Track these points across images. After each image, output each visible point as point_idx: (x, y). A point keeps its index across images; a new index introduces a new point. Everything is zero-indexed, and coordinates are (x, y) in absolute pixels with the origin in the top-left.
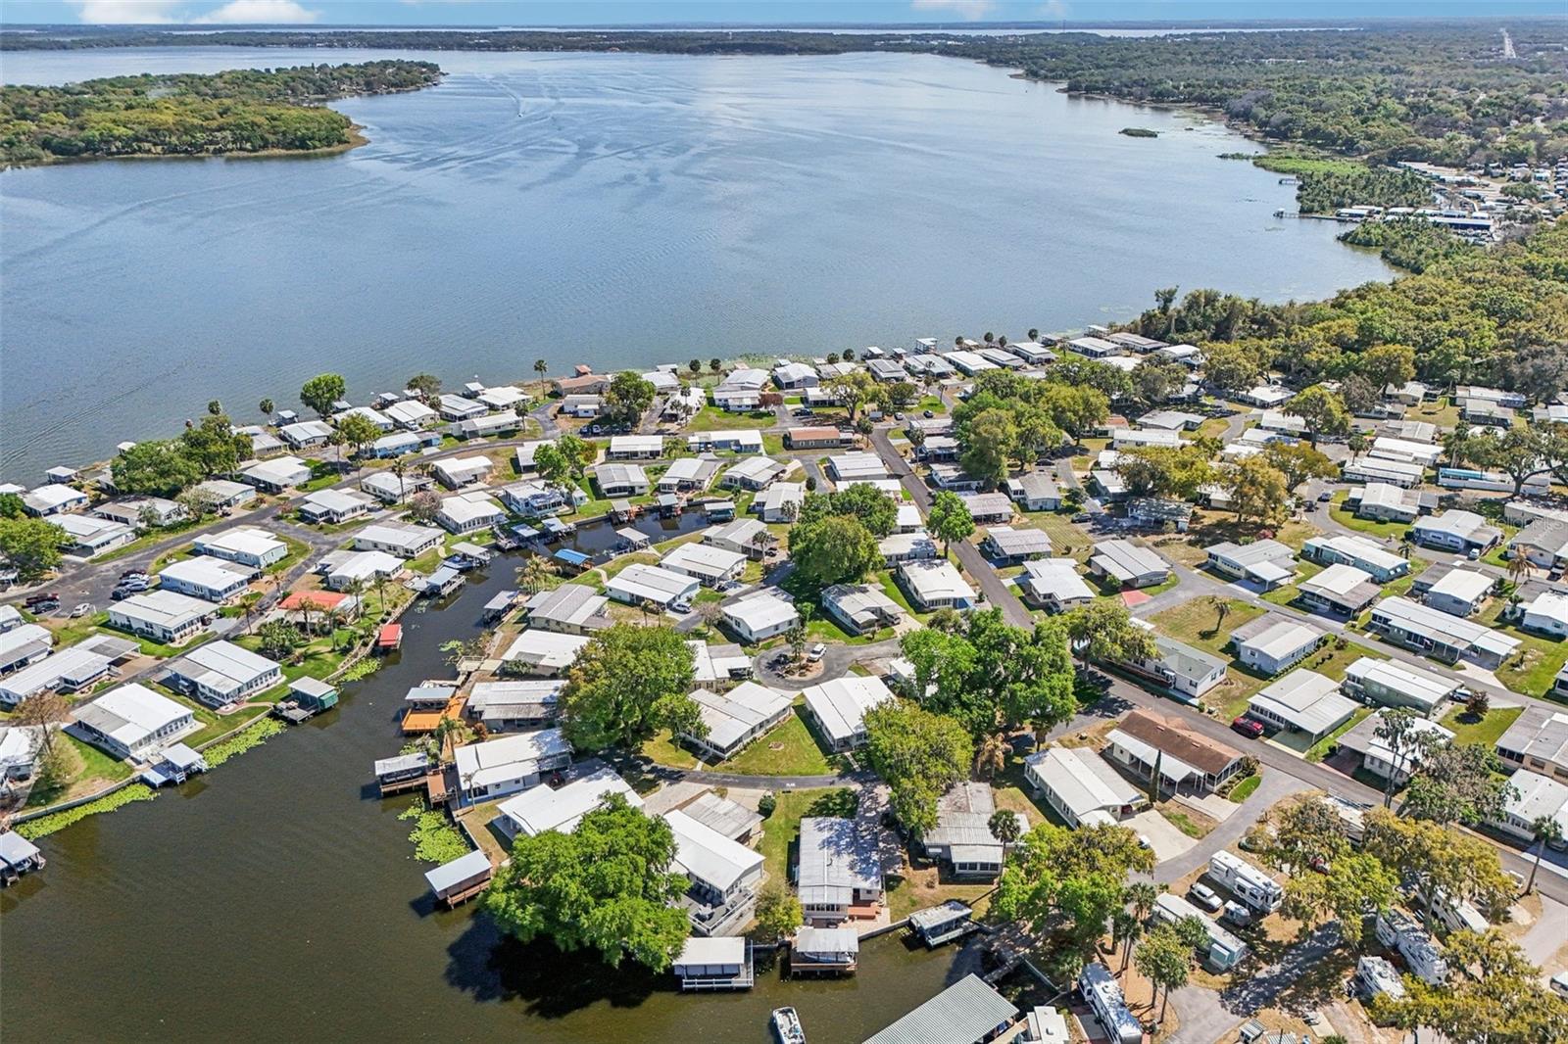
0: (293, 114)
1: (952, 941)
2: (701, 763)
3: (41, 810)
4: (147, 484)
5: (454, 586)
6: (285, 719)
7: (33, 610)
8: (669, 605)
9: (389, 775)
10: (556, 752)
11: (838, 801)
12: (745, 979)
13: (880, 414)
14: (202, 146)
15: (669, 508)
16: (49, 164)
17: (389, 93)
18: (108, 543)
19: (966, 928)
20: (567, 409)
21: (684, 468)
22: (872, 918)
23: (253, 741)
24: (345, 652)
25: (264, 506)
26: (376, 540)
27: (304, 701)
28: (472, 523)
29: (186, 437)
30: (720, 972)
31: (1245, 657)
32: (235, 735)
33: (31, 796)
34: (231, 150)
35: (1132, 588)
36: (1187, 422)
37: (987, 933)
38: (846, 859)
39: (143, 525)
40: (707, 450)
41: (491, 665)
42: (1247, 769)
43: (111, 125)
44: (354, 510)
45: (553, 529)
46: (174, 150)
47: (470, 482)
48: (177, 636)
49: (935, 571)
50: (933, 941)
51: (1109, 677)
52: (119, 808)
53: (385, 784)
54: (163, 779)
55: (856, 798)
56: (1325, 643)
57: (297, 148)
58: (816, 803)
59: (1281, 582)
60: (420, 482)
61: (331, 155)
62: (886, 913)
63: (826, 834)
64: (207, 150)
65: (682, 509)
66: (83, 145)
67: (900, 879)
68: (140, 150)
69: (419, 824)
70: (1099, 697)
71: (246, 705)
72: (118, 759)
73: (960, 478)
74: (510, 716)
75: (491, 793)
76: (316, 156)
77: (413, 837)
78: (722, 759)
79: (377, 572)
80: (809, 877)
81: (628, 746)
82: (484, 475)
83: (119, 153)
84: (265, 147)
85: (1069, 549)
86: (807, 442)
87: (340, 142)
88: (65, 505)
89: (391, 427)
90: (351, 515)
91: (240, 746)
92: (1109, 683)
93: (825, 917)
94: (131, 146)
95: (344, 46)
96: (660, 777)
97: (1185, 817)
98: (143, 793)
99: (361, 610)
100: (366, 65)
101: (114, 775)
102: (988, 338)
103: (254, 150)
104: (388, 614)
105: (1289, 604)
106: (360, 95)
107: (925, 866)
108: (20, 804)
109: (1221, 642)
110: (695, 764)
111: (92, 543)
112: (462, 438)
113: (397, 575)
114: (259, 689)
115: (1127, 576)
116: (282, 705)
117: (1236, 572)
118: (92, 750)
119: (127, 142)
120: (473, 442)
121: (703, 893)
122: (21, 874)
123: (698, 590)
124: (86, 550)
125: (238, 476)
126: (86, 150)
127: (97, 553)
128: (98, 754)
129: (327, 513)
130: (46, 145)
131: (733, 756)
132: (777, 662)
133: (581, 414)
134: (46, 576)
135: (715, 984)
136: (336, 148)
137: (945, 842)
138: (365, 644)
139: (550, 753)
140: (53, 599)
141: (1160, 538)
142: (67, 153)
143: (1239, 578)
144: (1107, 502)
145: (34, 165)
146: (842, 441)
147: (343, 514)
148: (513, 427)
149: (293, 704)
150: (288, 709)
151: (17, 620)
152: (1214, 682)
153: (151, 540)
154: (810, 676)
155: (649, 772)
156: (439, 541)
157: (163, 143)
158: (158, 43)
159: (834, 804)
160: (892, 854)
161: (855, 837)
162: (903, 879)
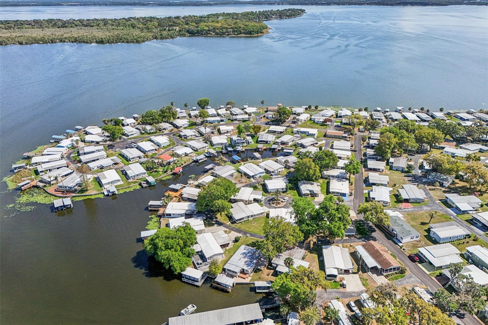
0: (252, 24)
1: (264, 293)
2: (230, 222)
3: (80, 194)
4: (148, 121)
5: (202, 160)
6: (141, 186)
7: (108, 148)
8: (253, 176)
9: (152, 205)
10: (192, 209)
12: (199, 284)
13: (364, 130)
14: (224, 33)
15: (274, 149)
16: (187, 36)
17: (286, 18)
18: (133, 134)
19: (270, 290)
20: (266, 116)
21: (286, 138)
22: (244, 278)
23: (132, 189)
24: (165, 172)
25: (173, 131)
26: (191, 144)
27: (147, 182)
28: (218, 144)
29: (161, 111)
30: (193, 279)
31: (431, 234)
32: (129, 187)
33: (80, 191)
34: (231, 34)
35: (408, 202)
36: (481, 149)
37: (276, 294)
38: (246, 259)
39: (143, 132)
40: (298, 134)
41: (196, 183)
42: (402, 272)
43: (204, 26)
44: (192, 136)
45: (237, 149)
46: (218, 34)
47: (225, 133)
48: (132, 160)
49: (341, 183)
50: (258, 291)
51: (376, 229)
52: (95, 198)
53: (150, 207)
54: (107, 194)
56: (470, 237)
57: (249, 34)
59: (469, 212)
60: (213, 131)
61: (258, 37)
62: (250, 278)
63: (245, 251)
64: (225, 34)
65: (279, 150)
66: (196, 31)
67: (260, 270)
68: (209, 34)
69: (152, 220)
70: (367, 235)
71: (135, 180)
72: (101, 187)
73: (374, 155)
74: (189, 197)
75: (172, 216)
76: (253, 37)
77: (148, 223)
78: (236, 223)
79: (186, 153)
80: (232, 261)
81: (214, 213)
82: (230, 131)
83: (204, 34)
84: (240, 34)
85: (395, 185)
86: (331, 135)
87: (261, 33)
88: (131, 124)
89: (216, 115)
90: (191, 137)
91: (128, 190)
92: (375, 231)
93: (231, 274)
94: (207, 32)
95: (283, 4)
96: (216, 223)
97: (367, 280)
98: (101, 196)
99: (176, 162)
100: (284, 10)
101: (98, 190)
102: (422, 109)
103: (237, 35)
104: (182, 164)
105: (466, 221)
106: (277, 19)
107: (270, 269)
108: (76, 192)
109: (426, 227)
110: (228, 222)
111: (129, 134)
112: (232, 121)
113: (191, 155)
114: (140, 177)
115: (407, 198)
116: (143, 182)
117: (452, 205)
118: (97, 183)
119: (207, 31)
120: (235, 122)
121: (202, 257)
122: (67, 208)
123: (265, 174)
124: (128, 136)
125: (171, 123)
126: (196, 33)
127: (130, 137)
128: (98, 185)
129: (185, 135)
130: (188, 31)
131: (239, 223)
132: (272, 200)
133: (269, 118)
134: (116, 140)
135: (190, 282)
136: (259, 34)
137: (278, 263)
138: (171, 171)
139: (191, 209)
140: (114, 146)
141: (433, 187)
142: (192, 34)
143: (453, 207)
144: (423, 172)
145: (184, 37)
146: (343, 137)
147: (188, 136)
148: (247, 119)
149: (145, 182)
150: (144, 183)
151: (102, 149)
152: (412, 240)
153: (144, 136)
154: (279, 206)
155: (215, 221)
156: (207, 148)
157: (215, 32)
158: (234, 4)
159: (258, 244)
160: (263, 262)
161: (253, 254)
162: (262, 270)
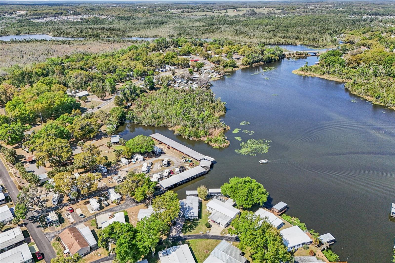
11: (187, 230)
55: (182, 231)
58: (194, 230)
63: (192, 211)
161: (184, 211)
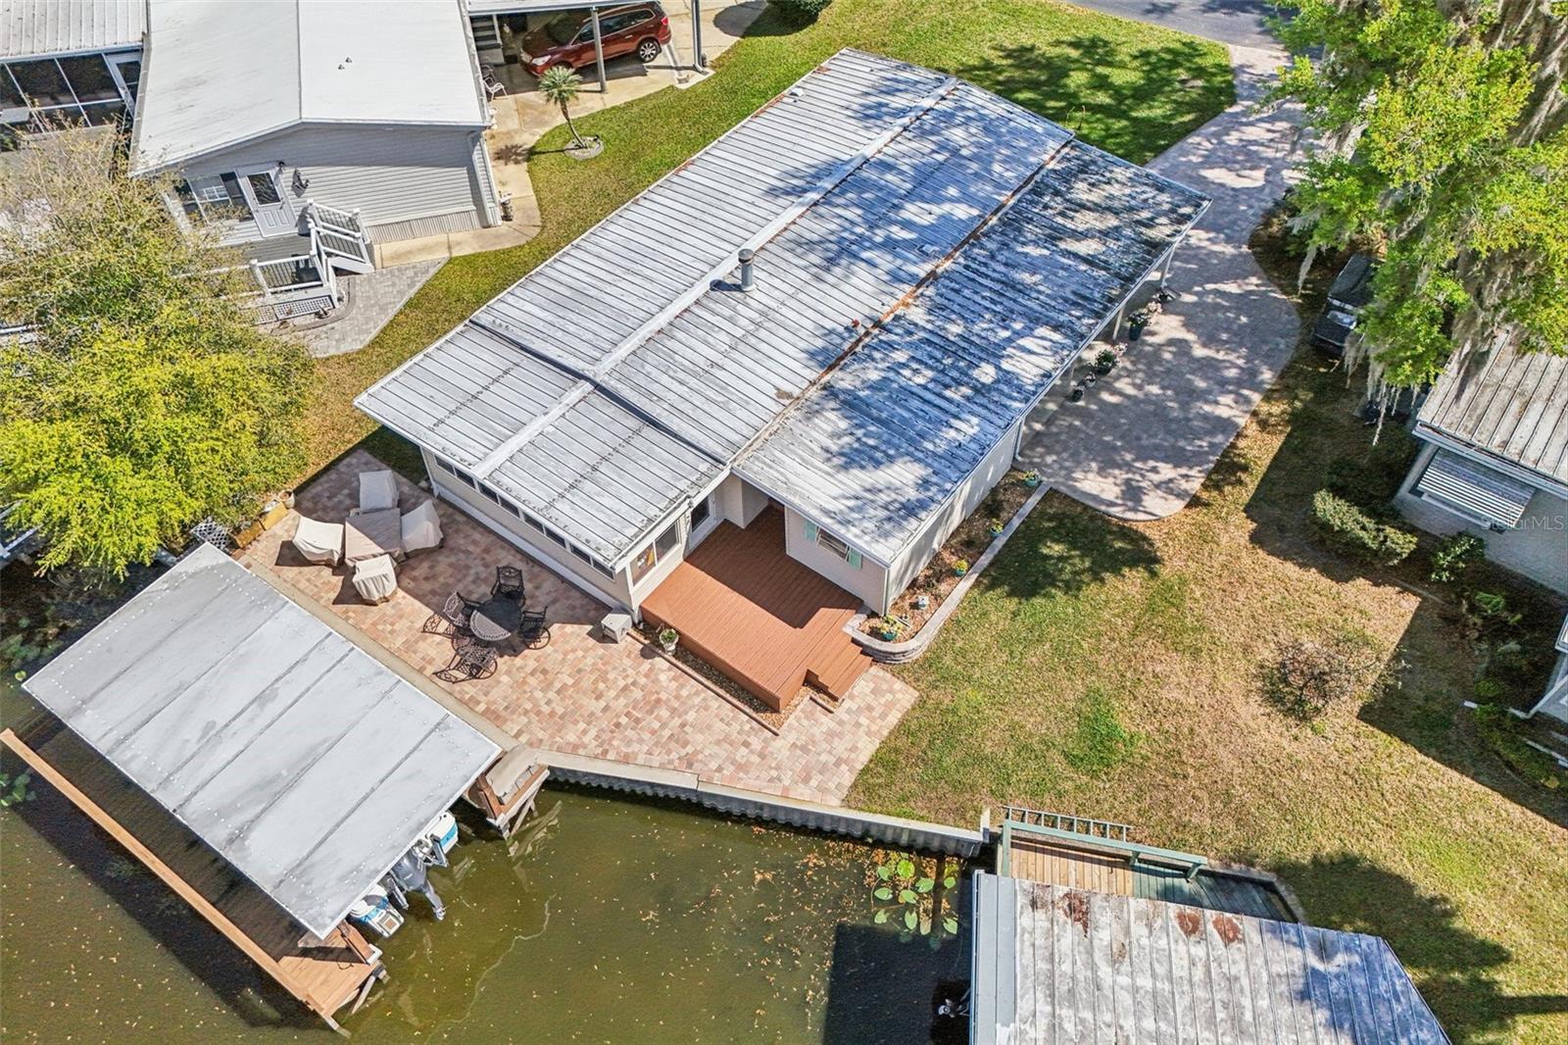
63: (876, 149)
159: (1101, 83)
160: (1190, 395)
162: (1141, 554)
